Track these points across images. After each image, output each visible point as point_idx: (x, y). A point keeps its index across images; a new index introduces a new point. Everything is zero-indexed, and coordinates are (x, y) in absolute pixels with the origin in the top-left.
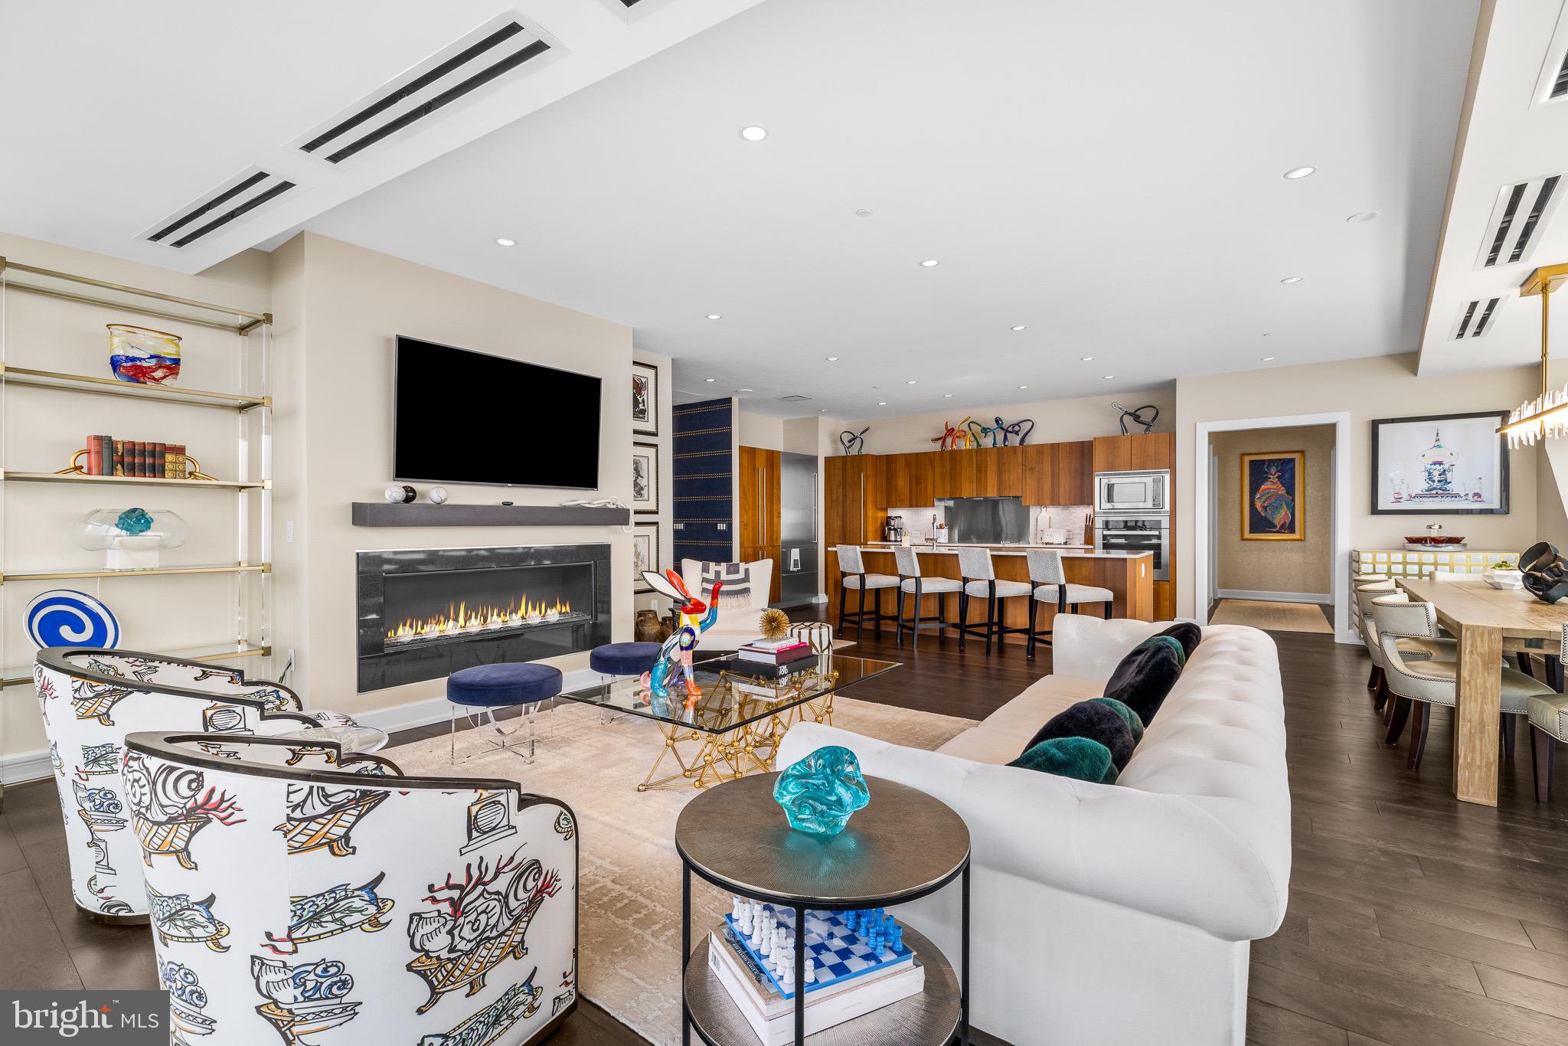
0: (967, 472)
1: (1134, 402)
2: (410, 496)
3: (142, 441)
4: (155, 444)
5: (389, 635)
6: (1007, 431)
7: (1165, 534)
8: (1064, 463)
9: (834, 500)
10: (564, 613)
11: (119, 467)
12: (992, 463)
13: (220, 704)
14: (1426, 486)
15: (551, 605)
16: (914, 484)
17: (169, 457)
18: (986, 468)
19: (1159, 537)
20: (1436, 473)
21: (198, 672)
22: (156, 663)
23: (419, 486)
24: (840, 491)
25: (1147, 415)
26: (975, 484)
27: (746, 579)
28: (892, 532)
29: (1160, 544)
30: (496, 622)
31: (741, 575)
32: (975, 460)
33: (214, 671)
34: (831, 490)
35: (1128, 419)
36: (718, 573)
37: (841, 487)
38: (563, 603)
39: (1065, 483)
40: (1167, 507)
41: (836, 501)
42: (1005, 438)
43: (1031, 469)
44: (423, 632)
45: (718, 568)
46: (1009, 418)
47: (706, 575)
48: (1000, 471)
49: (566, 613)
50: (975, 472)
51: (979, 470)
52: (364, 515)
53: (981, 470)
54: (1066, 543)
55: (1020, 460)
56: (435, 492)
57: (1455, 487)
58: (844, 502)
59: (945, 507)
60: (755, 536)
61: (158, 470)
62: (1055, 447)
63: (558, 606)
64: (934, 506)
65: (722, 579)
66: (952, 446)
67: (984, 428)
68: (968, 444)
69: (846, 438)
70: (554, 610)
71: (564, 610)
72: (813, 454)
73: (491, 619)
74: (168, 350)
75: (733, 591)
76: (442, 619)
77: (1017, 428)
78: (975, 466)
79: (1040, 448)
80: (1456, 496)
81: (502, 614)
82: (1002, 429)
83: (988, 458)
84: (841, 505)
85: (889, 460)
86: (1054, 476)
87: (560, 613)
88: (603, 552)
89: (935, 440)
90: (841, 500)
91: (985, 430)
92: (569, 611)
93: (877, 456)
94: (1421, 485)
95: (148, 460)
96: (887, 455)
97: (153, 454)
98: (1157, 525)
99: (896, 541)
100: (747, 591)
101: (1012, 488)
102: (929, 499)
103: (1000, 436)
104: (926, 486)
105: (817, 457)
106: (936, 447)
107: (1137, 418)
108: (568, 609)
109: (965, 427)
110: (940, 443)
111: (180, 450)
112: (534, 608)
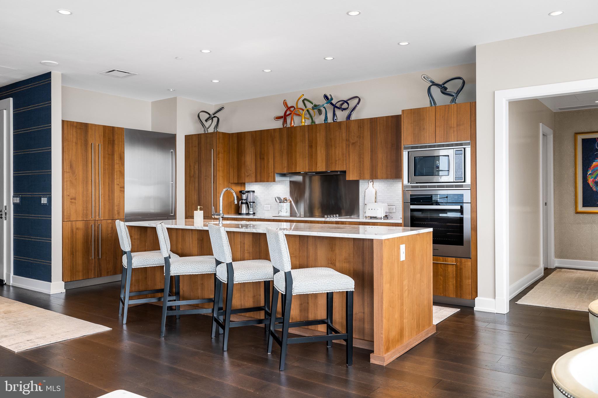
0: (301, 148)
1: (442, 74)
6: (335, 106)
7: (467, 208)
9: (192, 175)
12: (321, 138)
16: (259, 159)
18: (316, 143)
19: (461, 211)
24: (196, 167)
25: (451, 87)
26: (307, 159)
28: (244, 206)
29: (463, 218)
32: (307, 136)
34: (190, 166)
35: (436, 92)
37: (197, 163)
39: (382, 156)
40: (468, 181)
41: (193, 176)
42: (334, 114)
43: (353, 144)
46: (338, 96)
48: (328, 146)
50: (307, 148)
51: (311, 146)
53: (312, 146)
54: (386, 217)
55: (344, 135)
58: (199, 177)
59: (290, 182)
60: (87, 210)
62: (373, 121)
64: (274, 181)
66: (291, 123)
67: (315, 106)
68: (303, 120)
69: (204, 116)
72: (173, 133)
77: (345, 106)
78: (307, 142)
79: (361, 122)
82: (332, 104)
83: (318, 134)
84: (197, 180)
85: (240, 137)
86: (373, 152)
89: (278, 118)
90: (197, 176)
93: (229, 134)
96: (238, 133)
98: (459, 200)
99: (248, 214)
101: (337, 162)
102: (270, 174)
103: (330, 112)
104: (268, 161)
105: (175, 135)
106: (279, 124)
107: (444, 90)
109: (301, 105)
110: (281, 121)
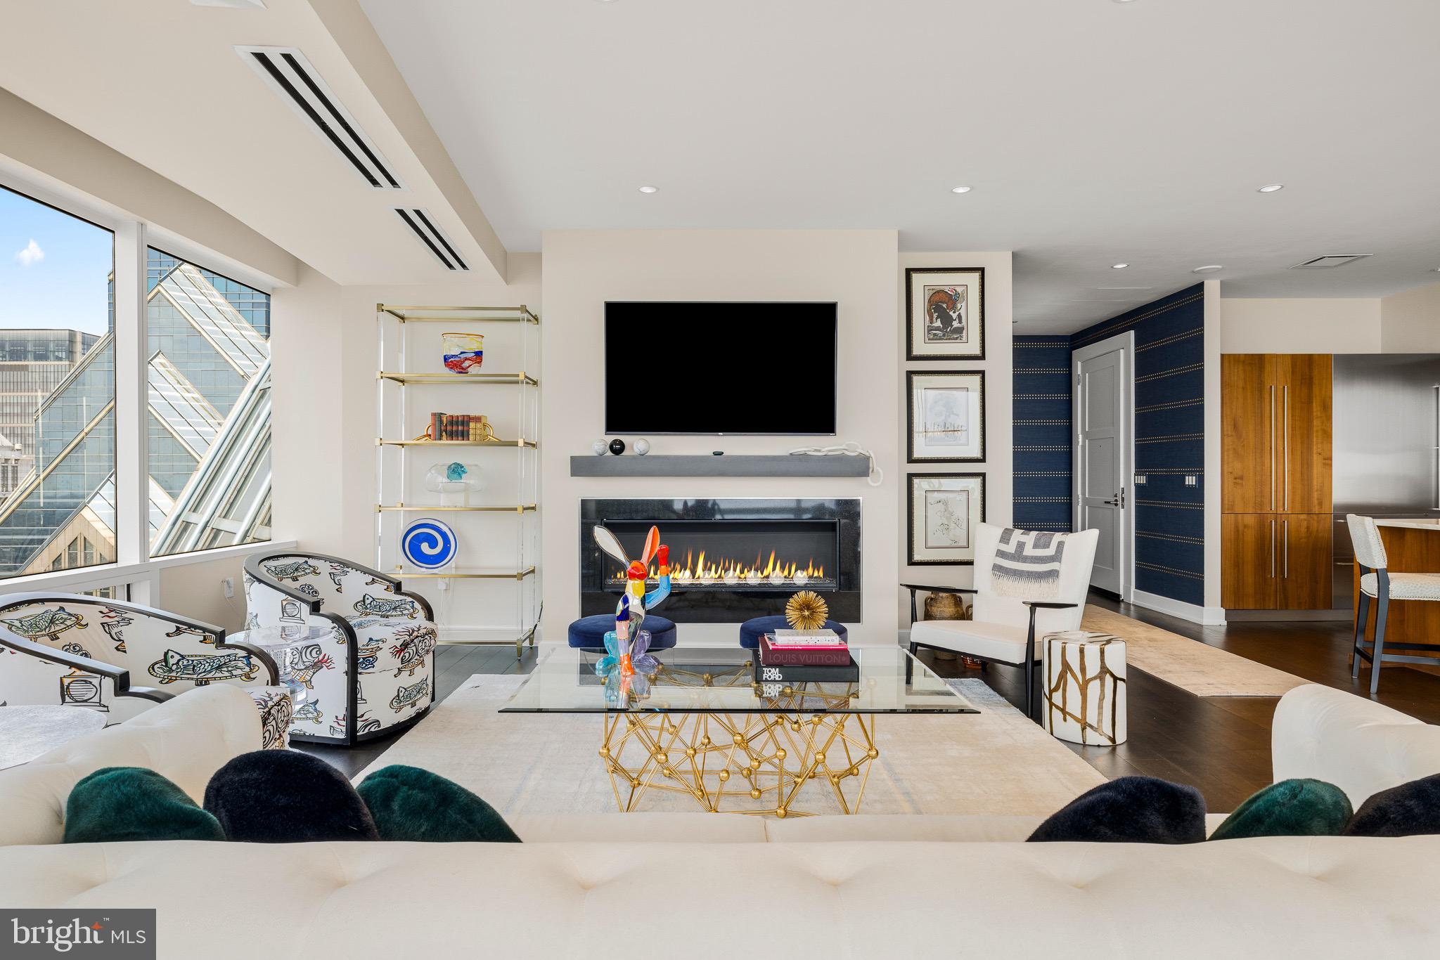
2: (617, 448)
3: (456, 415)
4: (464, 416)
5: (618, 576)
10: (816, 577)
11: (444, 434)
13: (290, 598)
15: (802, 567)
17: (472, 425)
21: (369, 578)
22: (349, 570)
23: (626, 438)
27: (1057, 557)
30: (732, 578)
31: (1051, 551)
33: (380, 580)
36: (1021, 546)
38: (816, 567)
44: (656, 577)
45: (1024, 538)
47: (1004, 547)
49: (818, 577)
52: (581, 467)
56: (637, 443)
60: (1262, 497)
61: (464, 435)
63: (810, 570)
65: (1025, 553)
70: (805, 573)
71: (816, 574)
73: (734, 574)
74: (475, 346)
75: (1036, 572)
76: (678, 567)
81: (746, 570)
87: (811, 577)
88: (850, 510)
92: (822, 576)
95: (460, 428)
97: (463, 424)
100: (1053, 574)
108: (821, 574)
111: (478, 419)
112: (783, 568)
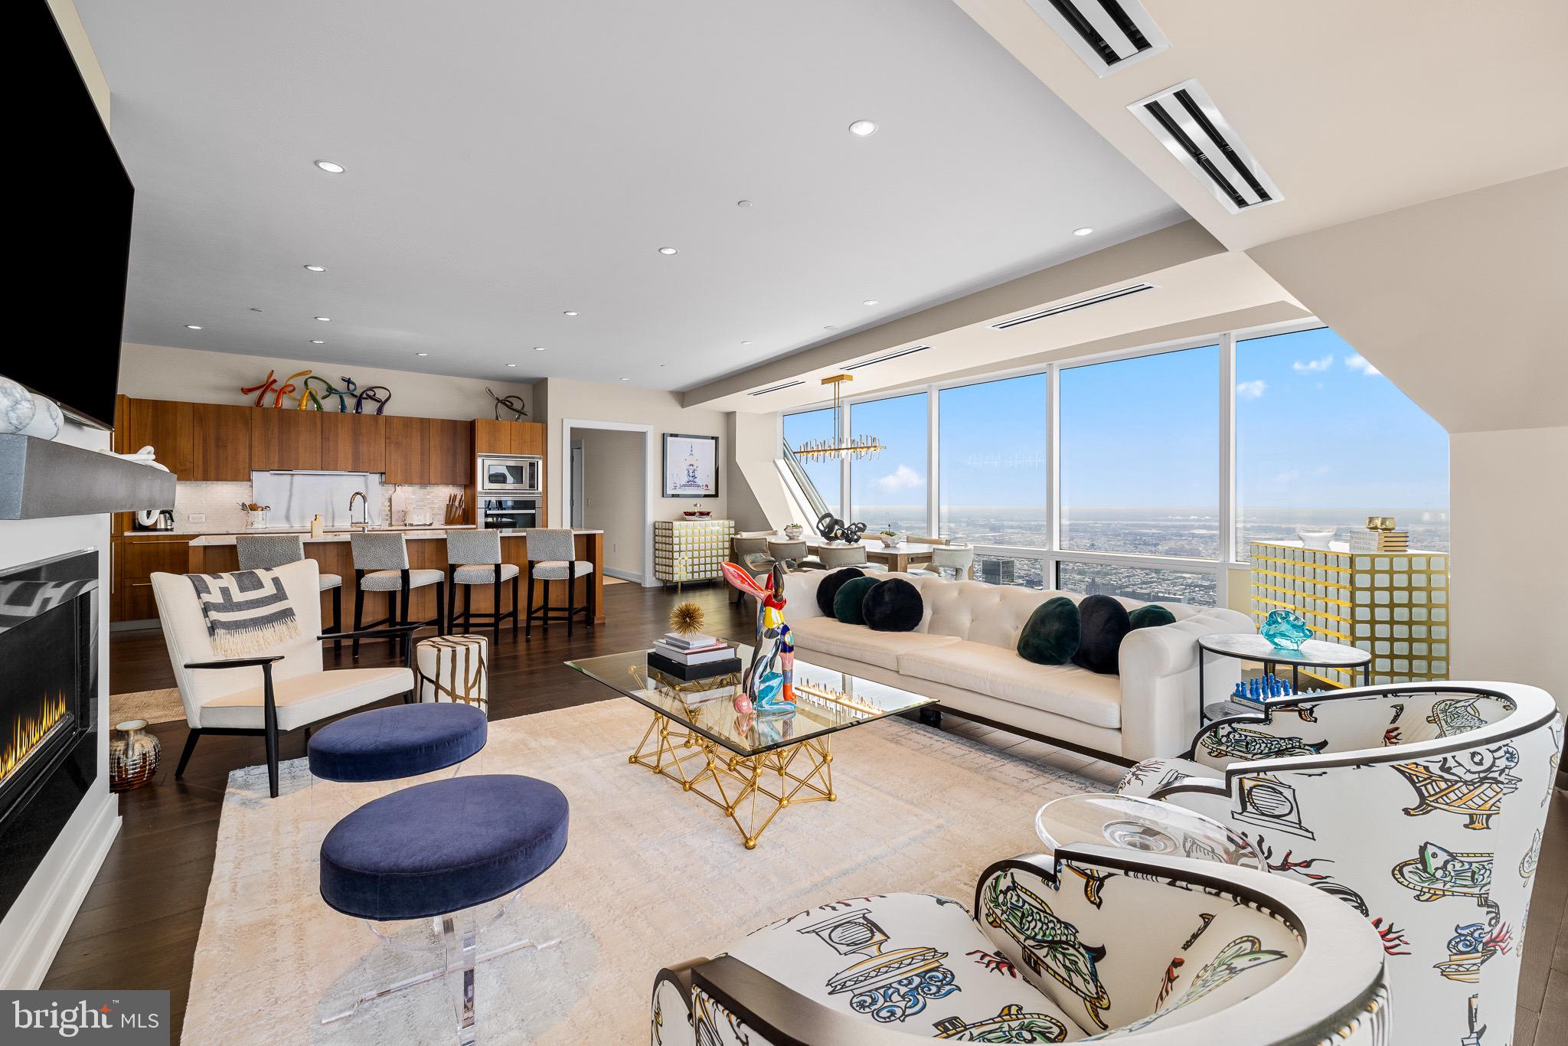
1: (501, 391)
8: (435, 440)
14: (687, 480)
20: (691, 471)
43: (396, 443)
46: (360, 381)
48: (355, 441)
51: (324, 439)
53: (328, 438)
55: (383, 431)
57: (698, 481)
66: (272, 402)
67: (327, 387)
68: (302, 403)
77: (371, 395)
79: (403, 420)
80: (699, 486)
89: (246, 391)
91: (331, 390)
94: (685, 479)
103: (350, 402)
106: (248, 400)
109: (299, 382)
110: (253, 396)
